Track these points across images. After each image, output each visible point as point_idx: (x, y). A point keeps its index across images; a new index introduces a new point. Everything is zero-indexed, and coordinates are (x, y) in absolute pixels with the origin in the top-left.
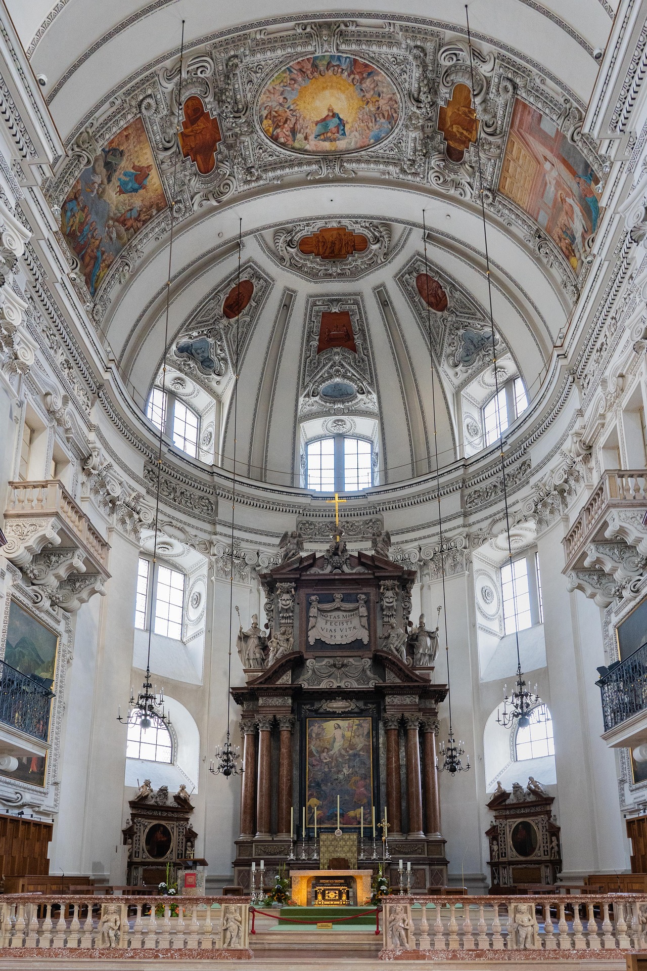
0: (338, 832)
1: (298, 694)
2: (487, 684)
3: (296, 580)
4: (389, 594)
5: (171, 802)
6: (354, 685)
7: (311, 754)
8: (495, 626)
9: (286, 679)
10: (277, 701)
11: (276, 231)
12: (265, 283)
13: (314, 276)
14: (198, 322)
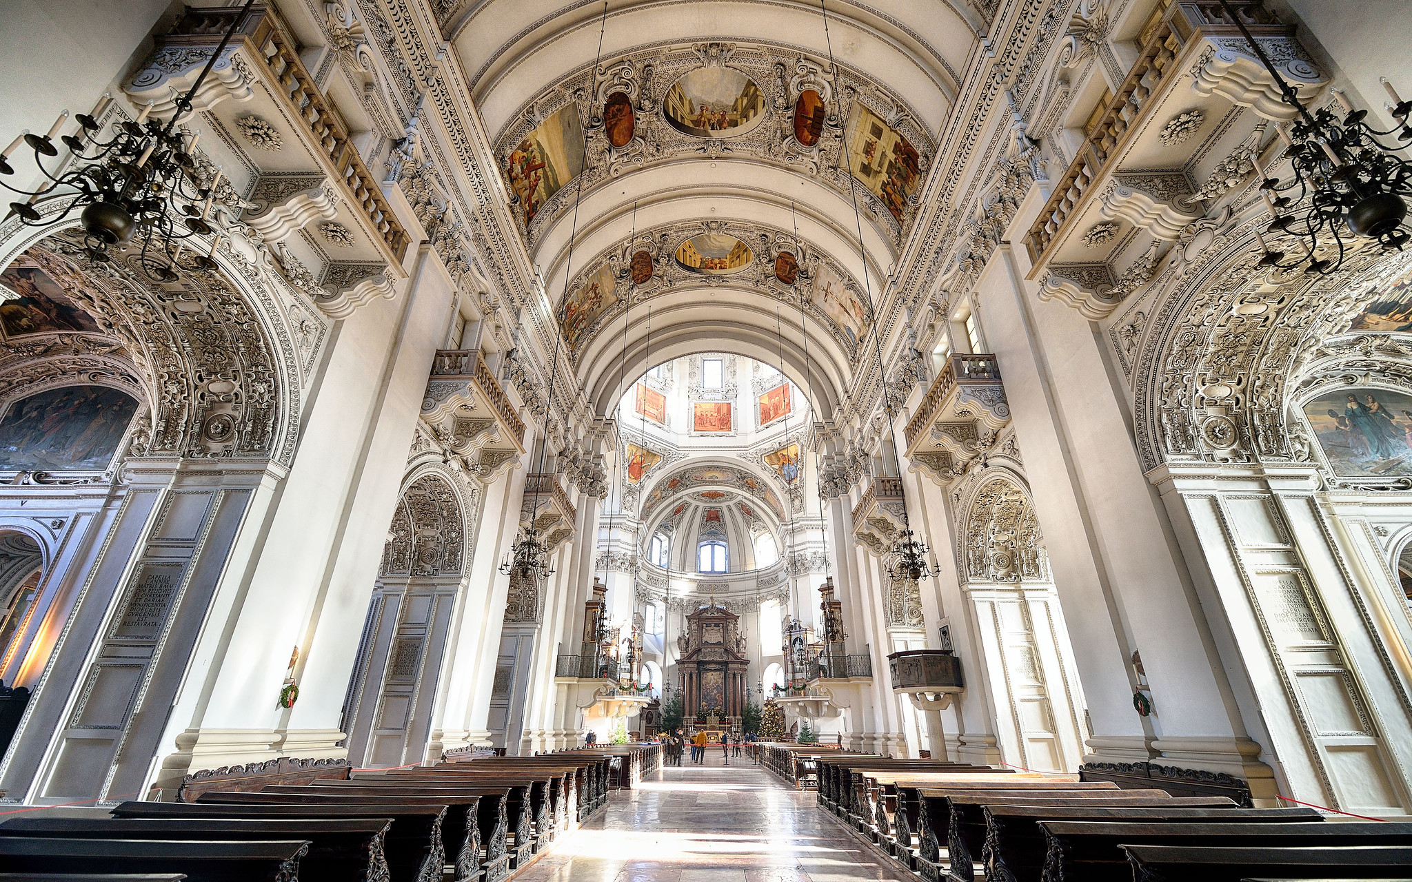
1: (699, 663)
2: (764, 658)
3: (698, 619)
4: (730, 624)
5: (653, 702)
6: (719, 659)
7: (703, 685)
9: (695, 658)
10: (691, 665)
11: (694, 493)
12: (690, 505)
13: (706, 502)
14: (665, 519)
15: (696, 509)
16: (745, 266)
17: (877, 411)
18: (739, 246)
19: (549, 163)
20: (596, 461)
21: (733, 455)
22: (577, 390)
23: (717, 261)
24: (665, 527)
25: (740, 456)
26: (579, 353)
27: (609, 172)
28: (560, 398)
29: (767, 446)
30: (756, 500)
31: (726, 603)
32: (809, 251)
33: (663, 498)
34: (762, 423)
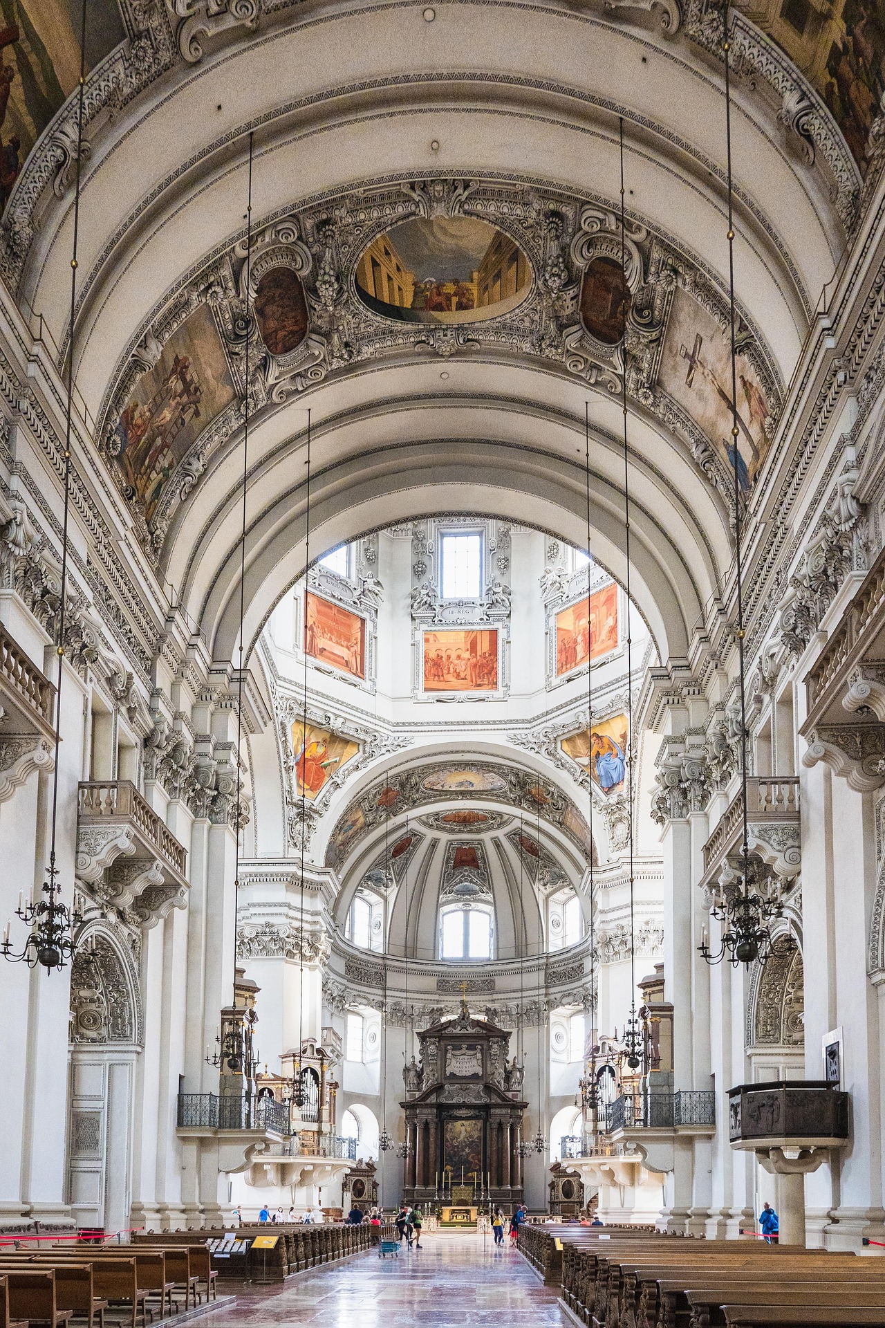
0: (462, 1186)
1: (440, 1107)
2: (553, 1098)
3: (438, 1037)
4: (495, 1046)
5: (364, 1166)
6: (474, 1101)
7: (447, 1141)
8: (564, 1057)
9: (433, 1099)
10: (429, 1111)
11: (428, 816)
12: (421, 837)
13: (452, 831)
14: (376, 864)
15: (434, 845)
16: (514, 300)
17: (771, 641)
18: (499, 244)
19: (27, 25)
20: (221, 754)
21: (498, 739)
22: (166, 608)
23: (450, 288)
24: (373, 880)
25: (513, 739)
26: (165, 525)
27: (176, 46)
28: (133, 626)
29: (567, 718)
30: (544, 825)
31: (488, 1012)
32: (656, 254)
33: (369, 826)
34: (560, 671)
